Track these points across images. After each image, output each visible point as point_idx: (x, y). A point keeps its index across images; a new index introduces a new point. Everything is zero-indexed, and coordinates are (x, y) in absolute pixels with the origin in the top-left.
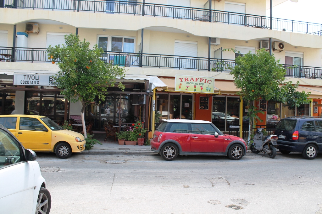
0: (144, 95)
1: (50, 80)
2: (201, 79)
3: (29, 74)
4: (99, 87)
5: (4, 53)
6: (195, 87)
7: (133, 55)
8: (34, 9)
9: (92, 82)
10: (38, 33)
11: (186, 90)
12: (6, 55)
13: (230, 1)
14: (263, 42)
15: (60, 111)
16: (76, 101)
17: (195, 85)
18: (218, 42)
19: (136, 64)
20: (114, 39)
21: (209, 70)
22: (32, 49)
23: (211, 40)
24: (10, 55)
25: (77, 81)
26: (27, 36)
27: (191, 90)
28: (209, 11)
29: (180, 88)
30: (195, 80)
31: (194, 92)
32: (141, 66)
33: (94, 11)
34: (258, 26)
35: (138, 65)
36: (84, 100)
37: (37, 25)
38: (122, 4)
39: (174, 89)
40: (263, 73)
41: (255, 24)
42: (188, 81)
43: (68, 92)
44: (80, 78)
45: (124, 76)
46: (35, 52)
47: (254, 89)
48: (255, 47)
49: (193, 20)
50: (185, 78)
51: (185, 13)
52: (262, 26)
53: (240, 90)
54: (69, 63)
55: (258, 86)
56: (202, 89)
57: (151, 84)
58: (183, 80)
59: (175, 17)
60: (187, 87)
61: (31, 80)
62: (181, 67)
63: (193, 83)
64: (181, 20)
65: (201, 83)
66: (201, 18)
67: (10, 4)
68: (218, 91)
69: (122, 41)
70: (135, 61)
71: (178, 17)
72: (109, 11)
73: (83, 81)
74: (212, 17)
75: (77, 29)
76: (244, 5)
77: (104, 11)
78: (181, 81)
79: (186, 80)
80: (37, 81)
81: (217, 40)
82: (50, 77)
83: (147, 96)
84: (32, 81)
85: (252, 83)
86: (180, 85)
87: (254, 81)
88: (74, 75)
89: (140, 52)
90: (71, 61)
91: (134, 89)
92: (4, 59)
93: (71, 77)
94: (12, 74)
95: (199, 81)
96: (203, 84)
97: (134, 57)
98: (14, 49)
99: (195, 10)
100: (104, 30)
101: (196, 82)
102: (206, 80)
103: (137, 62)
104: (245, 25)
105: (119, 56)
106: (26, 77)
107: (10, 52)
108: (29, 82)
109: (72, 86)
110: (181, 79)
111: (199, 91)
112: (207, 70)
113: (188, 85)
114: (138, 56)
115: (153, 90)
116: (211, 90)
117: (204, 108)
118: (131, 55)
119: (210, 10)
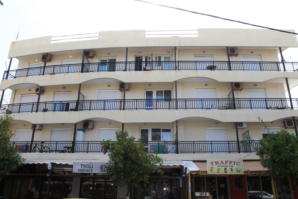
0: (181, 179)
1: (101, 168)
2: (230, 161)
3: (85, 164)
4: (141, 173)
5: (66, 146)
6: (225, 169)
7: (170, 144)
8: (90, 111)
9: (136, 169)
10: (92, 129)
11: (218, 172)
12: (68, 148)
13: (251, 89)
14: (287, 122)
15: (109, 194)
16: (122, 186)
17: (225, 167)
18: (245, 126)
19: (173, 151)
20: (153, 130)
21: (239, 152)
22: (87, 142)
23: (238, 125)
24: (70, 148)
25: (123, 169)
26: (84, 131)
27: (222, 172)
28: (232, 100)
29: (212, 171)
30: (224, 163)
31: (225, 174)
32: (177, 152)
33: (136, 109)
34: (280, 107)
35: (175, 151)
36: (128, 185)
37: (92, 122)
38: (159, 101)
39: (206, 172)
40: (286, 152)
41: (276, 107)
42: (219, 164)
43: (115, 178)
44: (126, 166)
45: (162, 163)
46: (90, 144)
47: (280, 168)
48: (281, 126)
49: (219, 109)
50: (216, 162)
51: (212, 103)
52: (283, 107)
53: (266, 169)
54: (117, 155)
55: (283, 165)
56: (232, 170)
57: (186, 169)
58: (214, 164)
59: (204, 108)
60: (219, 170)
61: (86, 168)
62: (213, 151)
63: (223, 166)
64: (209, 110)
65: (230, 165)
66: (226, 106)
67: (73, 108)
68: (248, 172)
69: (160, 131)
70: (172, 148)
71: (206, 108)
72: (148, 108)
73: (128, 169)
74: (236, 105)
75: (123, 124)
76: (264, 90)
77: (144, 109)
78: (213, 165)
79: (217, 164)
80: (91, 169)
81: (243, 123)
82: (101, 166)
83: (183, 180)
84: (87, 170)
85: (276, 162)
86: (211, 168)
87: (278, 161)
88: (121, 164)
89: (176, 140)
90: (119, 153)
91: (172, 174)
92: (66, 151)
93: (119, 166)
94: (72, 164)
95: (228, 164)
96: (233, 166)
97: (171, 145)
98: (74, 143)
99: (220, 101)
100: (145, 123)
101: (226, 165)
102: (235, 162)
103: (174, 149)
104: (267, 108)
105: (158, 145)
106: (82, 166)
107: (71, 145)
108: (85, 170)
109: (119, 174)
110: (212, 163)
111: (229, 172)
112: (237, 151)
113: (219, 168)
114: (174, 144)
115: (188, 174)
116: (241, 171)
117: (240, 188)
118: (168, 144)
119: (234, 99)
